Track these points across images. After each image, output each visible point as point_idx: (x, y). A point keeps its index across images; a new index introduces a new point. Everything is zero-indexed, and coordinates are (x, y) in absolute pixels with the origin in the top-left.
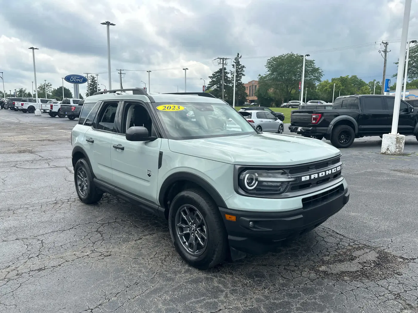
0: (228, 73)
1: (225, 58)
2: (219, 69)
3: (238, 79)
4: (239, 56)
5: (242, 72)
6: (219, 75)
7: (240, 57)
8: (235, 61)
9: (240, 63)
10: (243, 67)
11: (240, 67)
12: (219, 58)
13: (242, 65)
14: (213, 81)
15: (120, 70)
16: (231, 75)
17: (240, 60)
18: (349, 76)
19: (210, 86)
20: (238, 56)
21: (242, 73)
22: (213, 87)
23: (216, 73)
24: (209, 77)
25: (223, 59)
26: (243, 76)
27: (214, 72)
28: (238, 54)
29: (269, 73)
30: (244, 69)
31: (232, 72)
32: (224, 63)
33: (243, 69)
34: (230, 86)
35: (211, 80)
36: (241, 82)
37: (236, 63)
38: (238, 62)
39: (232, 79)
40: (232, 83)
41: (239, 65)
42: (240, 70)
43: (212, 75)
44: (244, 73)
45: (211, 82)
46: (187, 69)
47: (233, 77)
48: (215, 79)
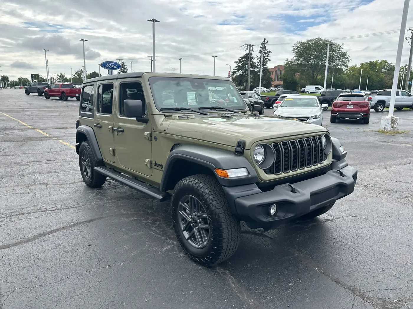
0: (254, 58)
1: (252, 44)
2: (245, 54)
3: (264, 64)
4: (265, 41)
6: (244, 61)
7: (267, 43)
9: (267, 49)
10: (270, 52)
12: (246, 45)
13: (268, 50)
14: (238, 66)
15: (151, 57)
16: (257, 60)
18: (378, 60)
19: (235, 71)
20: (264, 41)
21: (268, 58)
22: (238, 72)
23: (243, 58)
25: (250, 45)
26: (268, 61)
28: (265, 39)
29: (295, 58)
30: (270, 54)
31: (258, 57)
32: (251, 49)
34: (256, 71)
35: (236, 65)
36: (267, 67)
37: (262, 48)
38: (265, 47)
39: (258, 64)
40: (258, 68)
41: (265, 50)
42: (266, 55)
43: (238, 60)
44: (269, 58)
45: (236, 67)
46: (216, 57)
47: (259, 62)
48: (240, 64)
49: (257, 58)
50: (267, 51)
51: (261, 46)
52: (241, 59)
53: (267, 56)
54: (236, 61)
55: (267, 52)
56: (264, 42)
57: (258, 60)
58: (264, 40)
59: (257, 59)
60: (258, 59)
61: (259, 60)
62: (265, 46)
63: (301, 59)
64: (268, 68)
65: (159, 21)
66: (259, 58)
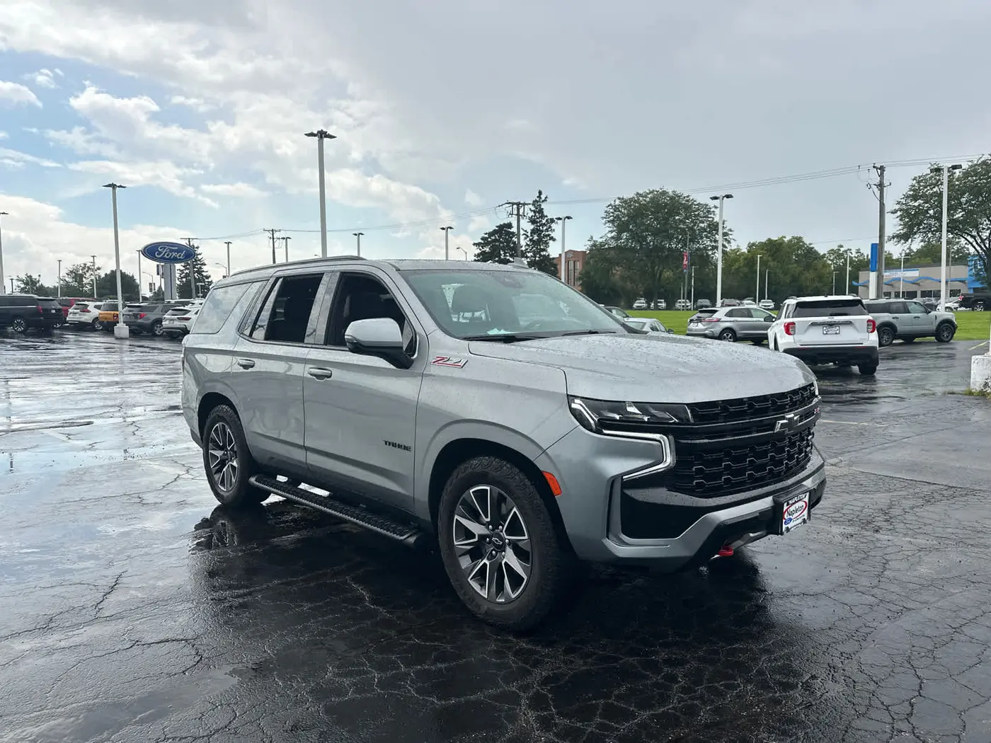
0: (518, 235)
2: (497, 227)
3: (542, 247)
4: (542, 196)
5: (550, 233)
6: (496, 240)
7: (545, 200)
9: (545, 214)
10: (552, 221)
11: (544, 221)
13: (549, 217)
14: (483, 253)
15: (273, 231)
16: (525, 238)
20: (539, 197)
21: (549, 235)
23: (491, 234)
26: (551, 242)
27: (486, 234)
28: (540, 193)
29: (610, 235)
30: (553, 226)
31: (526, 231)
33: (550, 227)
35: (479, 251)
36: (549, 255)
37: (534, 212)
38: (541, 211)
39: (527, 247)
40: (527, 257)
41: (543, 216)
42: (545, 228)
43: (482, 239)
44: (553, 235)
45: (478, 255)
46: (451, 228)
47: (529, 243)
48: (487, 249)
49: (524, 234)
50: (546, 218)
51: (533, 208)
52: (487, 236)
53: (547, 230)
54: (476, 242)
55: (547, 221)
56: (538, 199)
57: (528, 239)
58: (538, 195)
59: (525, 236)
60: (528, 236)
61: (530, 240)
62: (542, 207)
63: (625, 235)
64: (551, 257)
65: (335, 137)
66: (529, 234)
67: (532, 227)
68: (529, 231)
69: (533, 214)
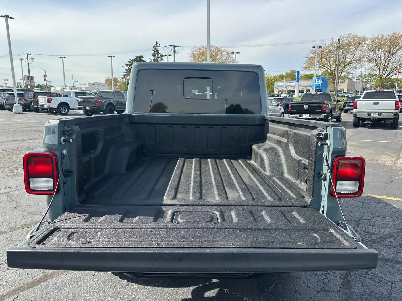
2: (136, 57)
5: (162, 61)
7: (158, 46)
8: (154, 50)
10: (163, 56)
13: (161, 54)
14: (129, 69)
17: (158, 48)
20: (156, 44)
23: (133, 60)
24: (126, 64)
27: (130, 60)
28: (157, 43)
31: (151, 60)
33: (162, 59)
35: (126, 68)
38: (157, 51)
41: (158, 53)
42: (159, 59)
43: (128, 62)
45: (127, 70)
52: (131, 61)
55: (160, 56)
56: (156, 46)
62: (158, 49)
67: (154, 58)
68: (152, 60)
69: (154, 52)
